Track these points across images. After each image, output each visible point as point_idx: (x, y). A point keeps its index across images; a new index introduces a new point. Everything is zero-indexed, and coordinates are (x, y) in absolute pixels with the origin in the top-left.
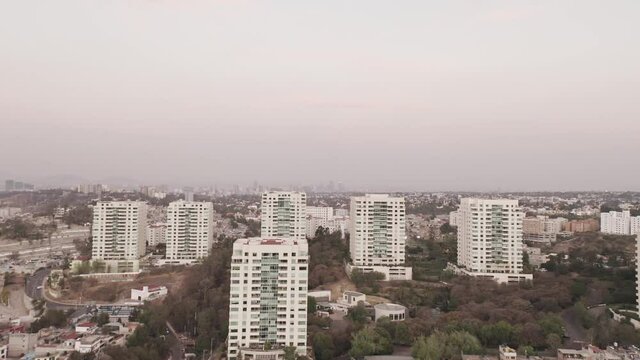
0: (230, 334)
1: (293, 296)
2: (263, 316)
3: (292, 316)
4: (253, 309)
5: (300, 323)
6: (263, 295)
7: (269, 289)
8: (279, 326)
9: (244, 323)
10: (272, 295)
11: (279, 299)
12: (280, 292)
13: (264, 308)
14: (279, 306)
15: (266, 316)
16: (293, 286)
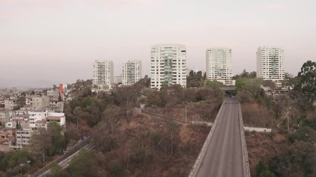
0: (152, 84)
1: (179, 67)
2: (166, 77)
3: (179, 76)
4: (161, 73)
5: (183, 79)
6: (165, 67)
7: (168, 64)
8: (173, 81)
9: (157, 79)
10: (170, 67)
11: (173, 68)
12: (173, 65)
13: (166, 73)
14: (173, 72)
15: (167, 76)
16: (179, 62)
